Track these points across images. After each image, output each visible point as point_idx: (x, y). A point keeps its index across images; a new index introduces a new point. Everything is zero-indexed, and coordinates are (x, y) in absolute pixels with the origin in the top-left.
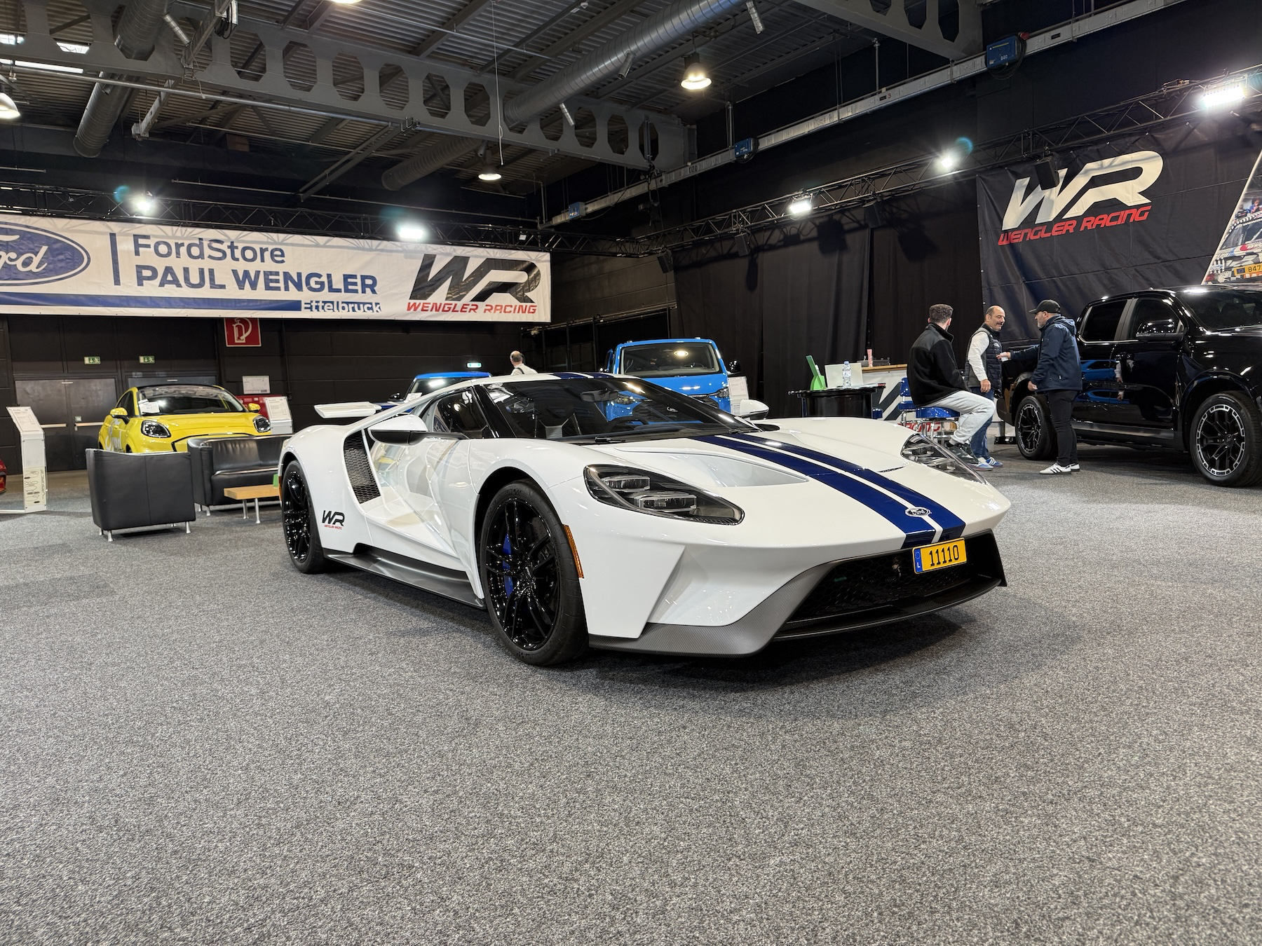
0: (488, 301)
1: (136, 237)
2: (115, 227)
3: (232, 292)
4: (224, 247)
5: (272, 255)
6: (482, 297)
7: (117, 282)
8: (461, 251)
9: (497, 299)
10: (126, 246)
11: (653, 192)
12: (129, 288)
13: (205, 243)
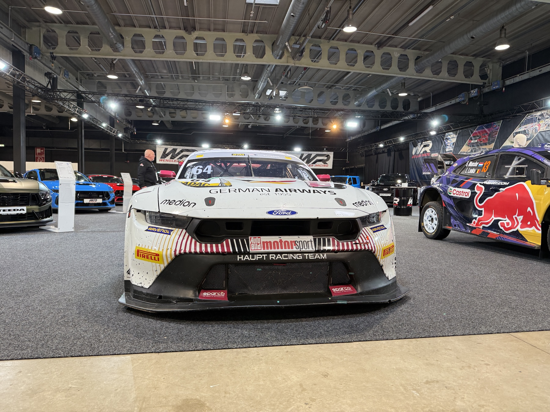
0: (316, 164)
6: (314, 163)
8: (310, 153)
9: (318, 163)
11: (362, 136)
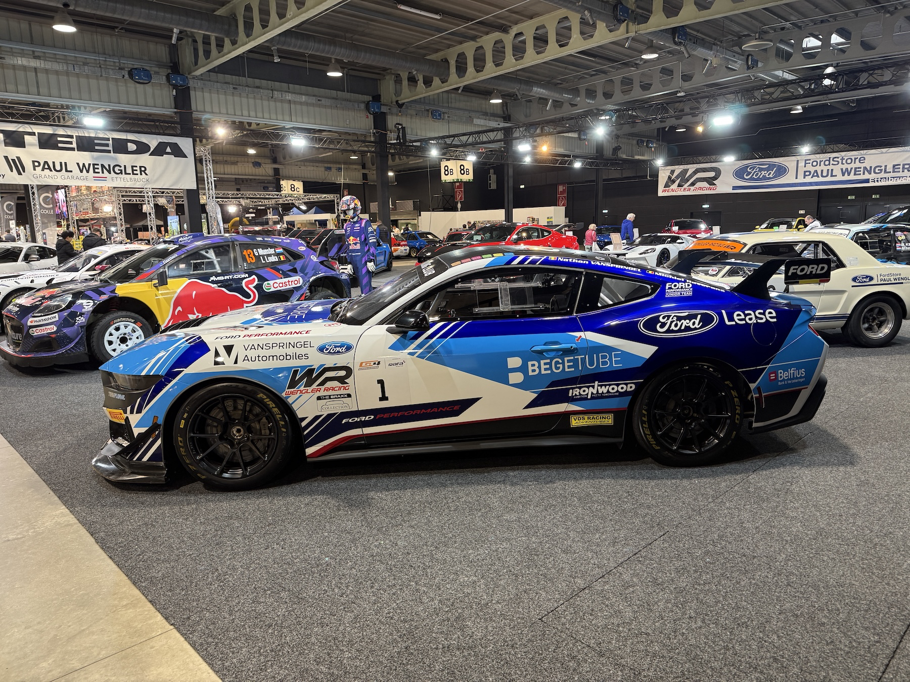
1: (806, 160)
2: (799, 158)
3: (840, 178)
4: (839, 160)
5: (860, 160)
7: (796, 178)
10: (802, 164)
12: (801, 180)
13: (831, 159)
